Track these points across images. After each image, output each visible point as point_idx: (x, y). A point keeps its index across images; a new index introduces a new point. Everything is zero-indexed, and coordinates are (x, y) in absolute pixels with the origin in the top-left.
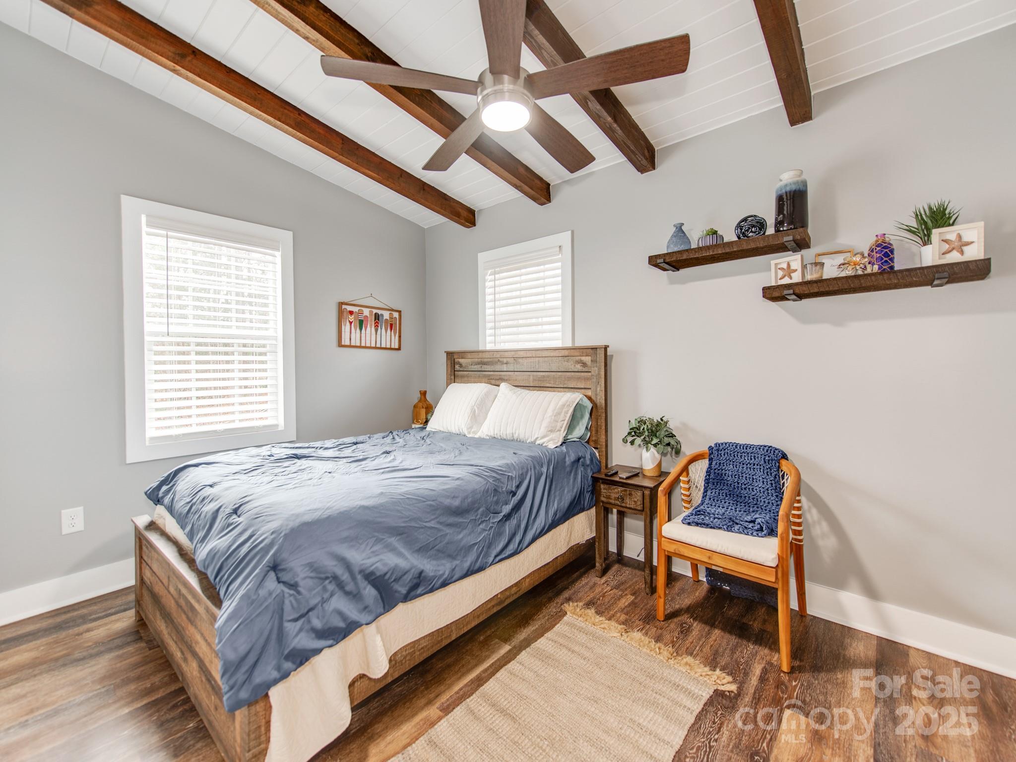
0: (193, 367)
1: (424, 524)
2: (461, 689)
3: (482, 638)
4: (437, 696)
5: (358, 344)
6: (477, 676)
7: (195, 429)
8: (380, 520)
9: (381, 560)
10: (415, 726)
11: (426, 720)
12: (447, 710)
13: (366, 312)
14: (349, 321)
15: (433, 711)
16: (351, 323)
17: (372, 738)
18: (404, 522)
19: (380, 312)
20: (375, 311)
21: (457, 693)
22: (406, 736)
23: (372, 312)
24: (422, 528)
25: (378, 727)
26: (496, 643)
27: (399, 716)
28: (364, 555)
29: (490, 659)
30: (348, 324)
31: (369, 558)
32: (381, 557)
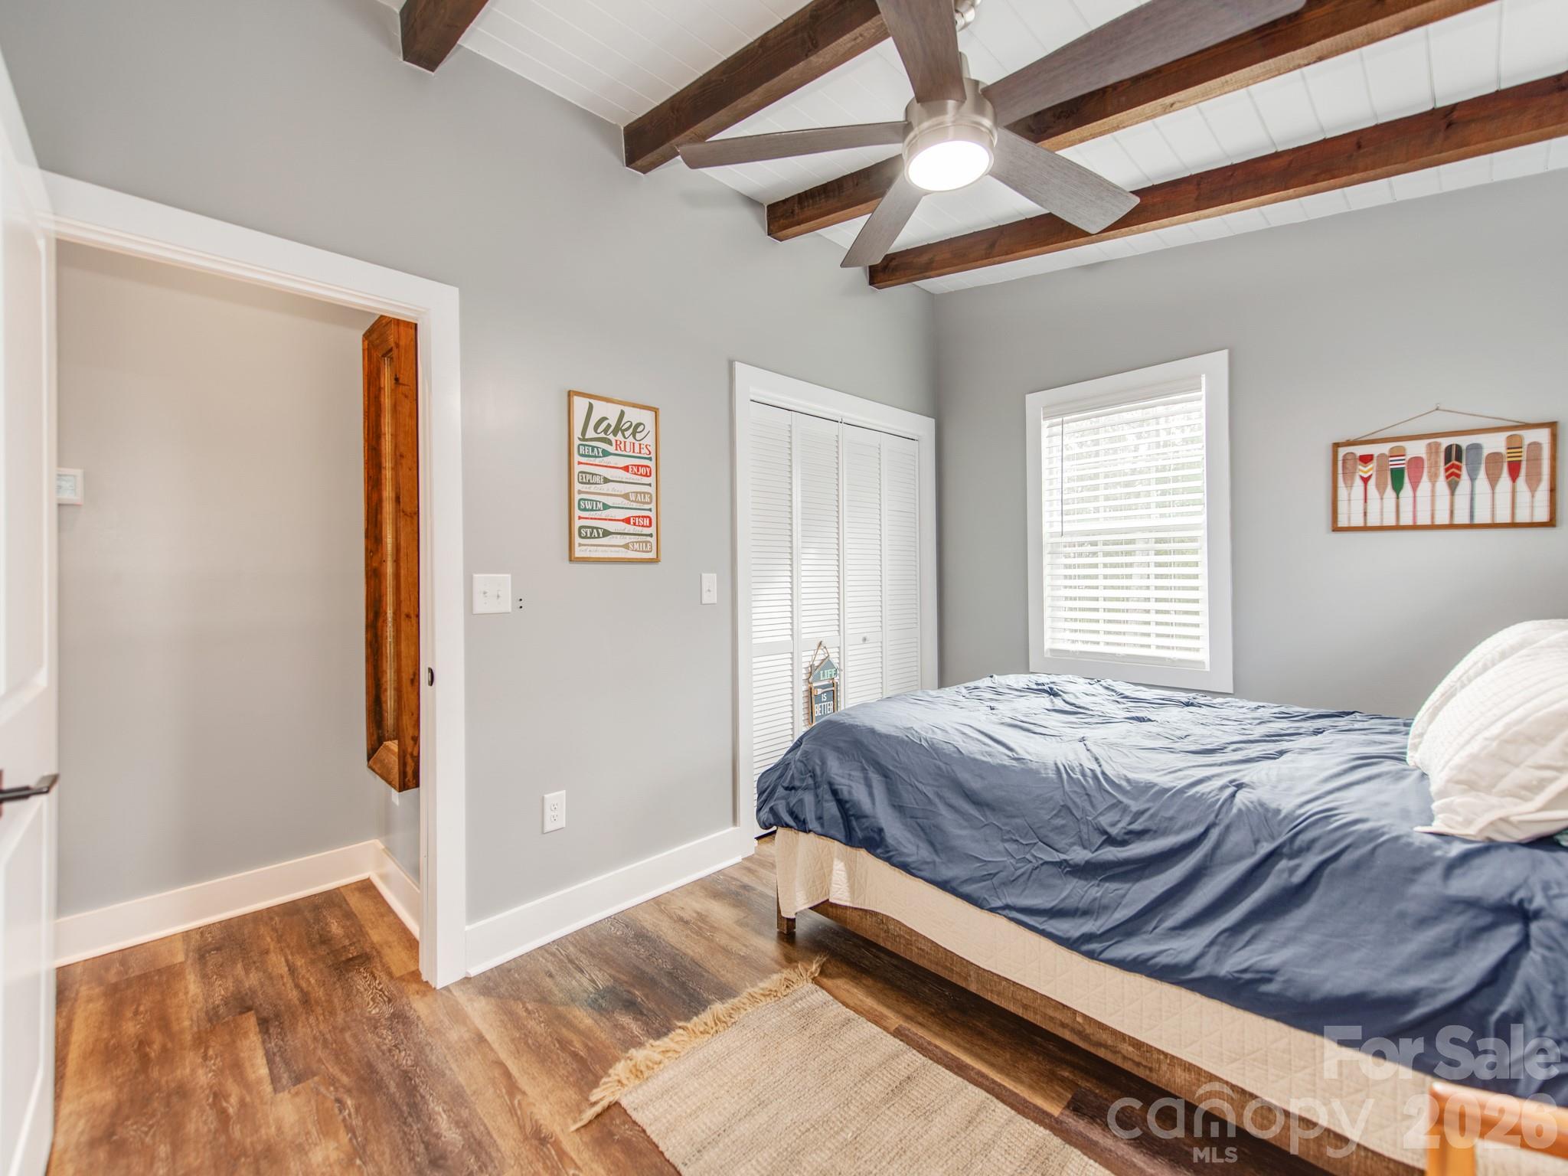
0: (1101, 571)
1: (916, 783)
2: (936, 1046)
3: (1066, 1074)
4: (920, 1024)
5: (1390, 521)
6: (967, 1064)
7: (1101, 649)
8: (874, 749)
9: (850, 786)
10: (872, 1008)
11: (883, 1016)
12: (898, 1034)
13: (1416, 449)
14: (1362, 478)
15: (895, 1020)
16: (1366, 480)
17: (854, 978)
18: (893, 766)
19: (1464, 442)
20: (1445, 442)
21: (929, 1043)
22: (858, 1003)
23: (1438, 445)
24: (911, 785)
25: (870, 982)
26: (1059, 1095)
27: (885, 994)
28: (840, 771)
29: (1013, 1083)
30: (1358, 483)
31: (843, 777)
32: (853, 784)
